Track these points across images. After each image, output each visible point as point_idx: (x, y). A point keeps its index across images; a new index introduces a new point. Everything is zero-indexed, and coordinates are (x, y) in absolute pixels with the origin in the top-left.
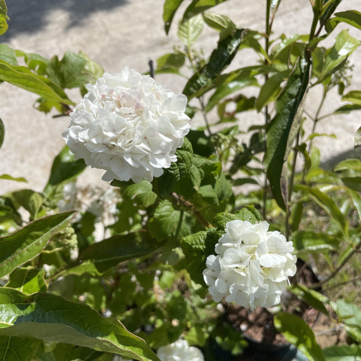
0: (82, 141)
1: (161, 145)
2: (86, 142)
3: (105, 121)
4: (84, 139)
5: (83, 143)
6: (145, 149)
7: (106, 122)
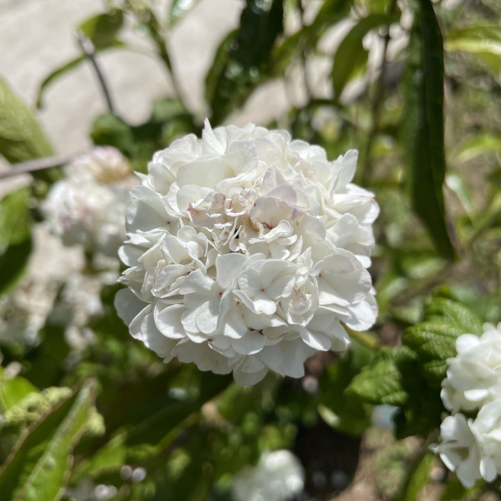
0: (198, 340)
1: (360, 282)
2: (210, 340)
3: (242, 279)
4: (201, 334)
5: (205, 344)
6: (335, 305)
7: (244, 281)
